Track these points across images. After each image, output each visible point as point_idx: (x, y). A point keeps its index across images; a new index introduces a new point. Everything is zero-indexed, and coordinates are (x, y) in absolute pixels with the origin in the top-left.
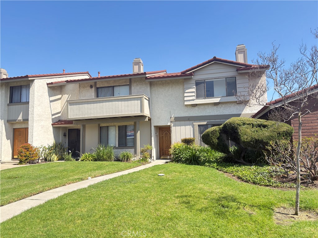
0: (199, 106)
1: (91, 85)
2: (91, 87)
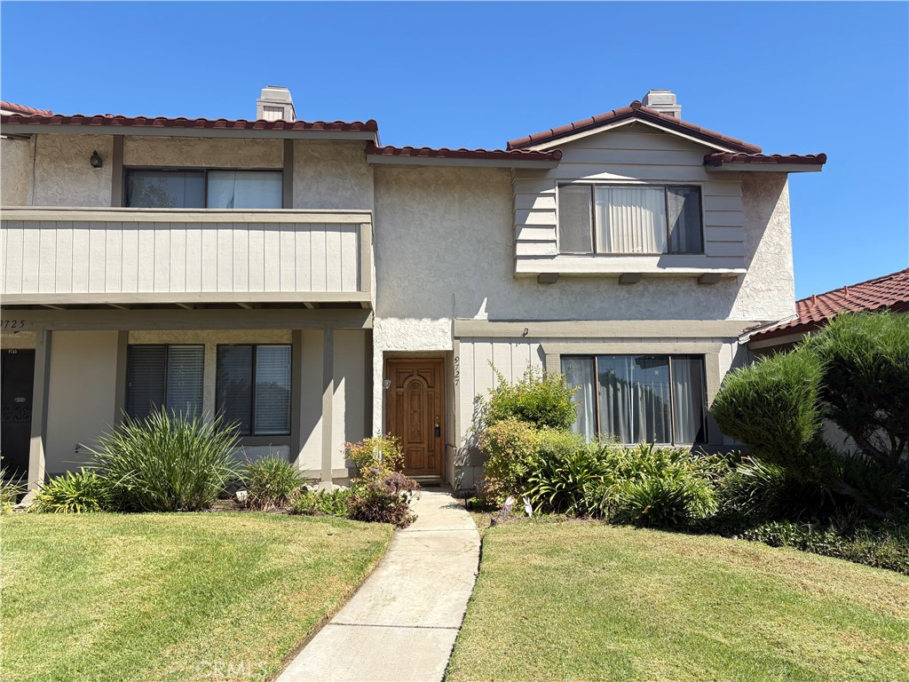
0: (564, 283)
1: (95, 153)
2: (97, 160)
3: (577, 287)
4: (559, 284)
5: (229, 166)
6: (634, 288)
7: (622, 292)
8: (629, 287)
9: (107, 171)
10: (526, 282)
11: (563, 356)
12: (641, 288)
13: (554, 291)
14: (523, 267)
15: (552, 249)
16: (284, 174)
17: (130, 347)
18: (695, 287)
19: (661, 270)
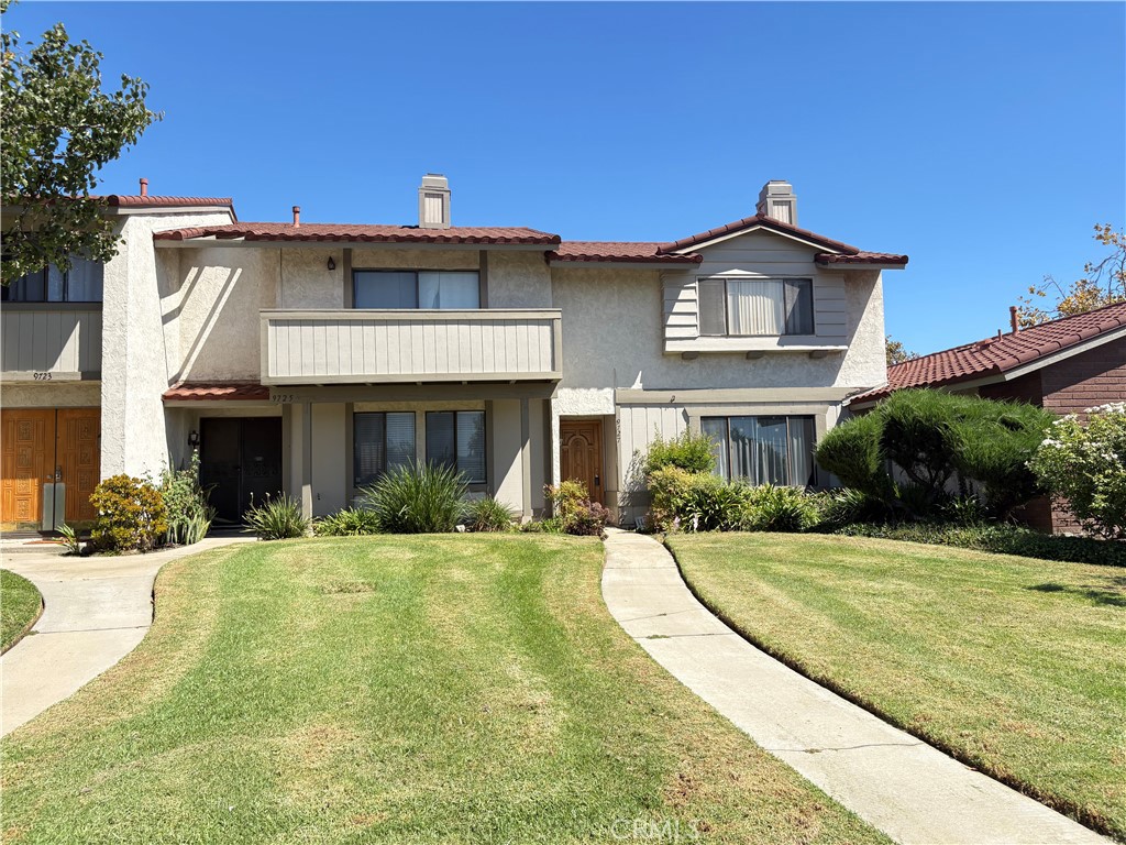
0: (702, 359)
1: (330, 260)
2: (331, 264)
3: (713, 362)
4: (699, 359)
5: (436, 267)
6: (758, 362)
7: (749, 365)
8: (754, 362)
9: (340, 272)
10: (673, 358)
11: (703, 418)
12: (764, 362)
13: (695, 365)
14: (671, 347)
15: (694, 332)
16: (481, 274)
17: (355, 413)
18: (807, 360)
19: (780, 348)
